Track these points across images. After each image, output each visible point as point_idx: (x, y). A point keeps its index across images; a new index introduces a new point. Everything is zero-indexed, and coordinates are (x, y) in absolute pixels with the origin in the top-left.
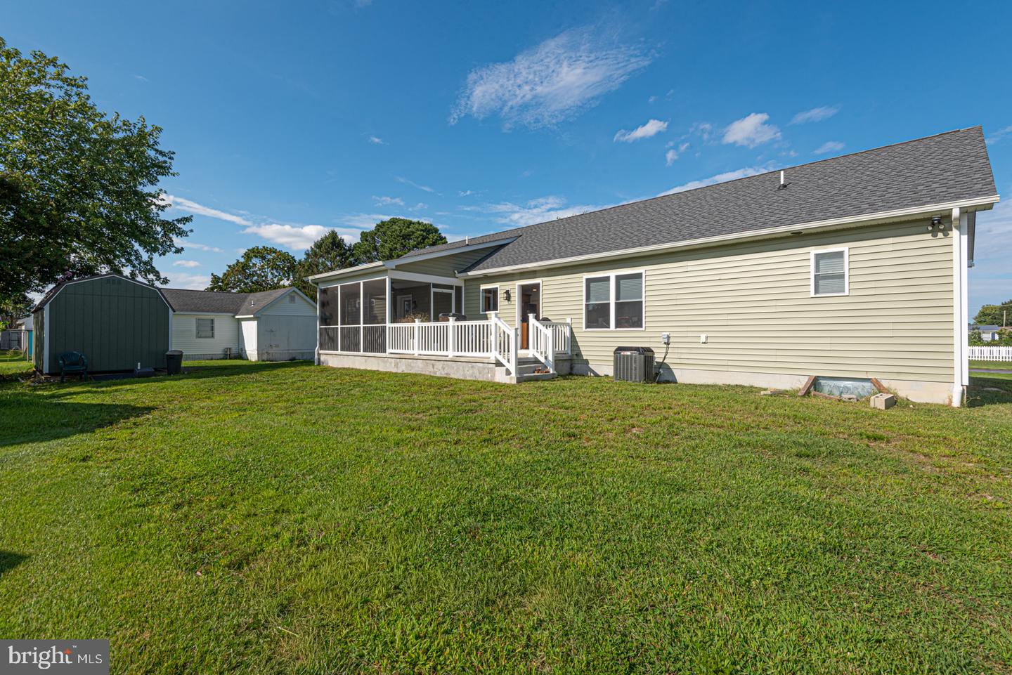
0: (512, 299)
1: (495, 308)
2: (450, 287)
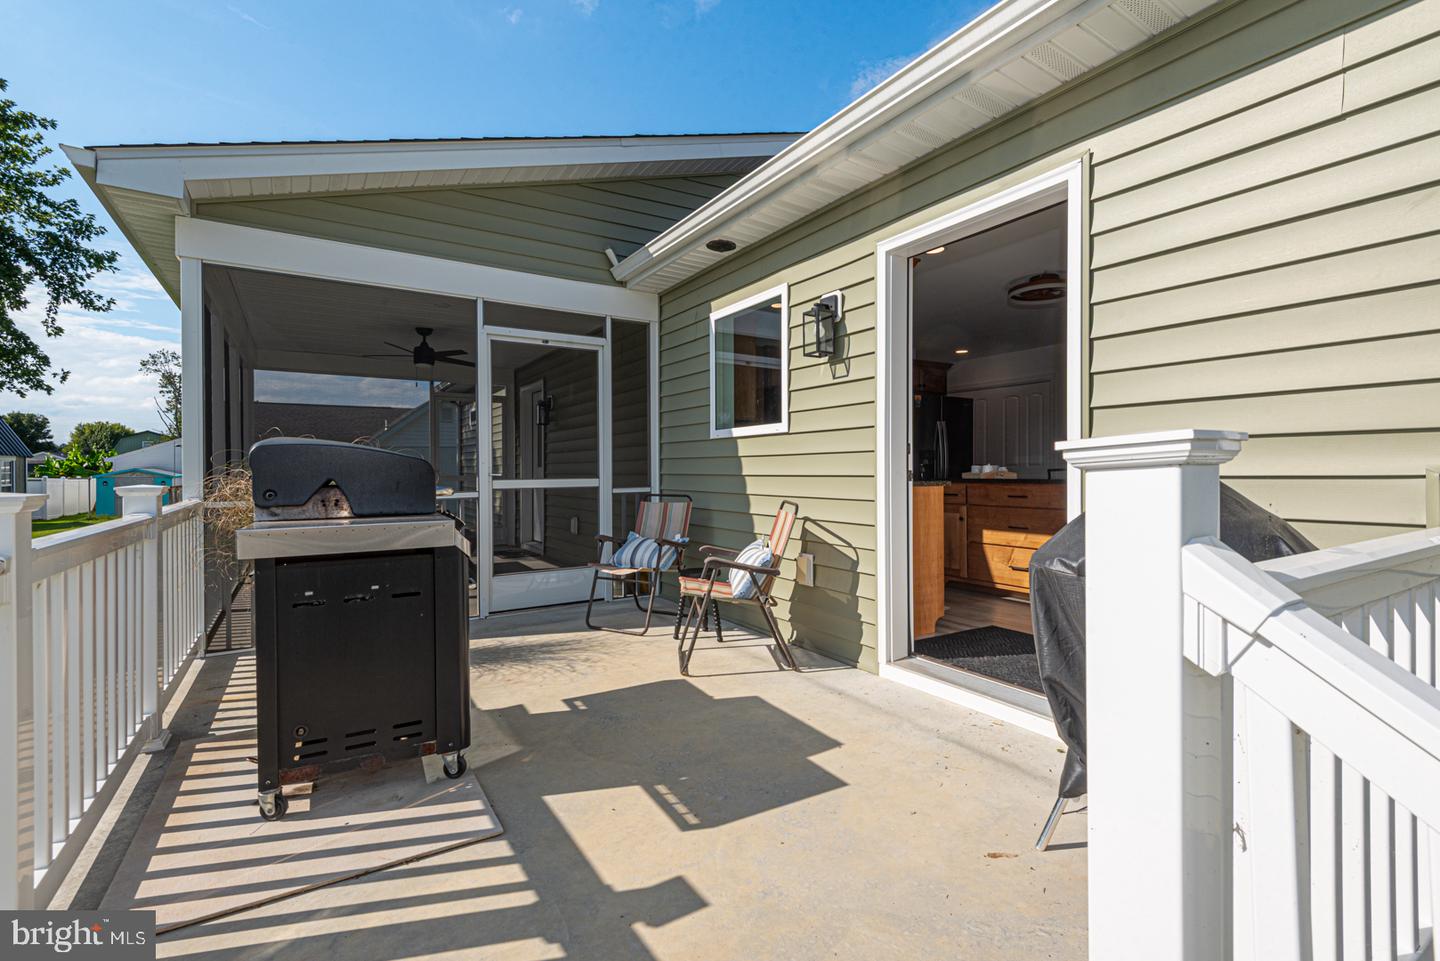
0: (854, 346)
1: (769, 411)
2: (591, 325)
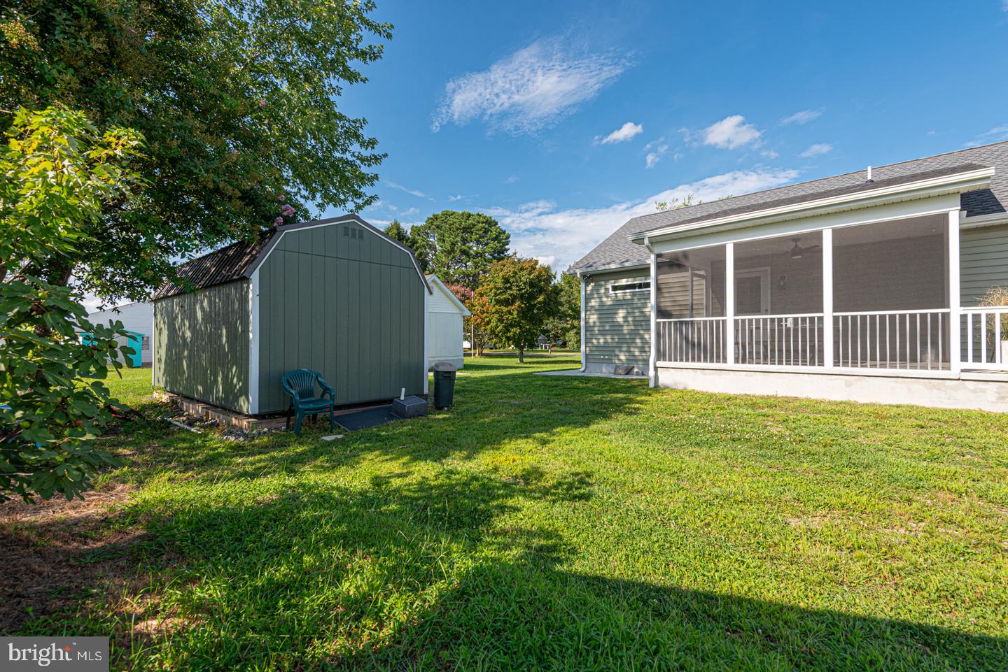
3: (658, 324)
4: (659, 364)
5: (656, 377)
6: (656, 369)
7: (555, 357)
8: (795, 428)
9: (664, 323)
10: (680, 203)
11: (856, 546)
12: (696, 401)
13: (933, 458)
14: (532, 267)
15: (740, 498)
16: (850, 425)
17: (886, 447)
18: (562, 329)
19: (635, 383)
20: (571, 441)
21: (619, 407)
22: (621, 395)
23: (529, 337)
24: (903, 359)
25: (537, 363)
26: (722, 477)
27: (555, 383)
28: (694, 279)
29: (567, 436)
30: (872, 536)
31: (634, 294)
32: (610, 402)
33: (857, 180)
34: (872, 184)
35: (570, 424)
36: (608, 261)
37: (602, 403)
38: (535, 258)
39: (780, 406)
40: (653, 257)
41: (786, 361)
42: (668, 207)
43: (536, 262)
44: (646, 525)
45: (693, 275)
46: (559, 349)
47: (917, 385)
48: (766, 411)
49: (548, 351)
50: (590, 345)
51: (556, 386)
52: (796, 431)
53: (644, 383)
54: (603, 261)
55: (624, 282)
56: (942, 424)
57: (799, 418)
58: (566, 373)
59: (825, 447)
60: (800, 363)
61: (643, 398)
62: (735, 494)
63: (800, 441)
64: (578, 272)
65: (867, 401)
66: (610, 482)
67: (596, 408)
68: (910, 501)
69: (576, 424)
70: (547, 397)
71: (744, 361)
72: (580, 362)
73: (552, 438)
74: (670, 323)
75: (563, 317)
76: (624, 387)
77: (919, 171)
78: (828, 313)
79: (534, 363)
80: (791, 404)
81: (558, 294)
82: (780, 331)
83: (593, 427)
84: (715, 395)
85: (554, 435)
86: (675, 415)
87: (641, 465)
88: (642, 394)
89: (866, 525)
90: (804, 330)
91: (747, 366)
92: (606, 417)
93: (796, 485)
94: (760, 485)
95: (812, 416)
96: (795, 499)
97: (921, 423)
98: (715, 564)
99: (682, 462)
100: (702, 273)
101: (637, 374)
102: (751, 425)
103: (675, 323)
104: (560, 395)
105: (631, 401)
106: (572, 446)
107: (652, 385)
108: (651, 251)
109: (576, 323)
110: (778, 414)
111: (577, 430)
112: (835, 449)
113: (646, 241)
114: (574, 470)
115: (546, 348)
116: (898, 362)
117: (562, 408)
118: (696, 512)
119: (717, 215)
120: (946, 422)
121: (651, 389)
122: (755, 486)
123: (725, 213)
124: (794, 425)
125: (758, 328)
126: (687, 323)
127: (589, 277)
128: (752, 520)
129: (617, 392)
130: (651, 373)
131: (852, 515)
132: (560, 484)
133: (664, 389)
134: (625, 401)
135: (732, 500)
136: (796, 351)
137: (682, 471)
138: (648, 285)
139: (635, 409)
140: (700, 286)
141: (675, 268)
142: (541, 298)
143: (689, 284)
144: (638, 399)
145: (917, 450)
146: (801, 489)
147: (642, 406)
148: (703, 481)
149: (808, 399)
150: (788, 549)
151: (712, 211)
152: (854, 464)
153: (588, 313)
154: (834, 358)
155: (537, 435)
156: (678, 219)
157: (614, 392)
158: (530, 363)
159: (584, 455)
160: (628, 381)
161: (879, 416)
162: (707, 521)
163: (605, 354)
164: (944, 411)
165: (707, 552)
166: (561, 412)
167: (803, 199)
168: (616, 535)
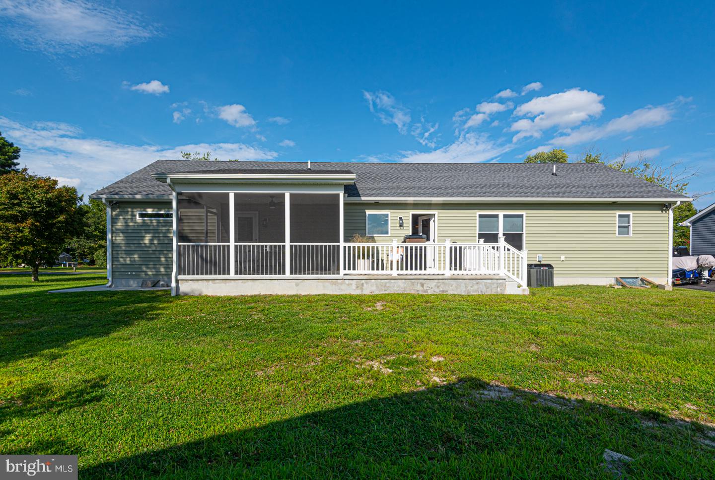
0: (405, 225)
3: (179, 247)
4: (180, 277)
5: (177, 288)
6: (177, 281)
7: (81, 274)
8: (268, 314)
9: (184, 246)
10: (201, 157)
11: (290, 379)
12: (207, 303)
13: (330, 321)
14: (49, 186)
15: (228, 367)
16: (296, 308)
17: (311, 318)
18: (90, 248)
19: (160, 293)
20: (87, 352)
21: (140, 315)
22: (145, 305)
23: (47, 256)
24: (321, 270)
25: (57, 280)
26: (219, 355)
27: (76, 299)
28: (209, 214)
29: (83, 347)
30: (298, 371)
31: (158, 222)
32: (133, 311)
33: (304, 167)
34: (310, 171)
35: (88, 336)
36: (135, 192)
37: (126, 312)
38: (53, 178)
39: (261, 301)
40: (174, 194)
41: (266, 272)
42: (192, 158)
43: (55, 182)
44: (152, 407)
45: (208, 212)
46: (86, 266)
47: (327, 283)
48: (253, 305)
49: (72, 269)
50: (116, 263)
51: (76, 302)
52: (268, 316)
53: (167, 293)
54: (130, 191)
55: (150, 211)
56: (335, 303)
57: (271, 307)
58: (90, 289)
59: (282, 323)
60: (273, 273)
61: (165, 305)
62: (226, 365)
63: (270, 322)
64: (104, 197)
65: (305, 294)
66: (124, 379)
67: (119, 318)
68: (317, 346)
69: (94, 335)
70: (63, 313)
71: (241, 274)
72: (105, 278)
73: (65, 352)
74: (189, 246)
75: (89, 237)
76: (149, 297)
77: (330, 169)
78: (288, 243)
79: (52, 281)
80: (268, 299)
81: (83, 215)
82: (262, 253)
83: (114, 335)
84: (221, 297)
85: (67, 349)
86: (190, 316)
87: (155, 359)
88: (165, 302)
89: (296, 365)
90: (275, 253)
91: (243, 277)
92: (127, 324)
93: (264, 350)
94: (242, 355)
95: (277, 305)
96: (262, 359)
97: (327, 303)
98: (205, 418)
99: (191, 350)
100: (214, 211)
101: (163, 286)
102: (242, 315)
103: (193, 246)
104: (80, 310)
105: (153, 308)
106: (88, 356)
107: (173, 293)
108: (173, 190)
109: (102, 242)
110: (259, 306)
111: (96, 340)
112: (287, 323)
113: (168, 181)
114: (88, 377)
115: (70, 265)
116: (319, 271)
117: (81, 322)
118: (197, 385)
119: (224, 172)
120: (337, 302)
121: (173, 297)
122: (239, 356)
123: (230, 171)
124: (267, 312)
125: (249, 251)
126: (202, 246)
127: (115, 204)
128: (233, 380)
129: (142, 302)
130: (173, 284)
131: (290, 361)
132: (69, 393)
133: (184, 296)
134: (148, 309)
135: (223, 369)
136: (271, 266)
137: (189, 356)
138: (170, 216)
139: (156, 314)
140: (213, 220)
141: (192, 204)
142: (62, 218)
143: (205, 218)
144: (160, 306)
145: (324, 318)
146: (266, 352)
147: (163, 312)
148: (205, 361)
149: (277, 295)
150: (254, 392)
151: (222, 168)
152: (295, 331)
153: (114, 235)
154: (291, 270)
155: (46, 351)
156: (197, 169)
157: (139, 303)
158: (47, 281)
159: (100, 362)
160: (153, 292)
161: (310, 301)
162: (203, 389)
163: (133, 271)
164: (337, 296)
165: (200, 412)
166: (78, 326)
167: (276, 172)
168: (125, 422)
